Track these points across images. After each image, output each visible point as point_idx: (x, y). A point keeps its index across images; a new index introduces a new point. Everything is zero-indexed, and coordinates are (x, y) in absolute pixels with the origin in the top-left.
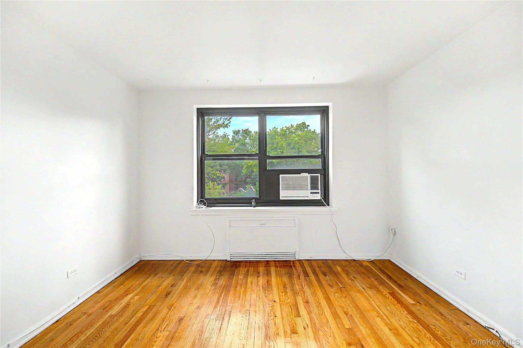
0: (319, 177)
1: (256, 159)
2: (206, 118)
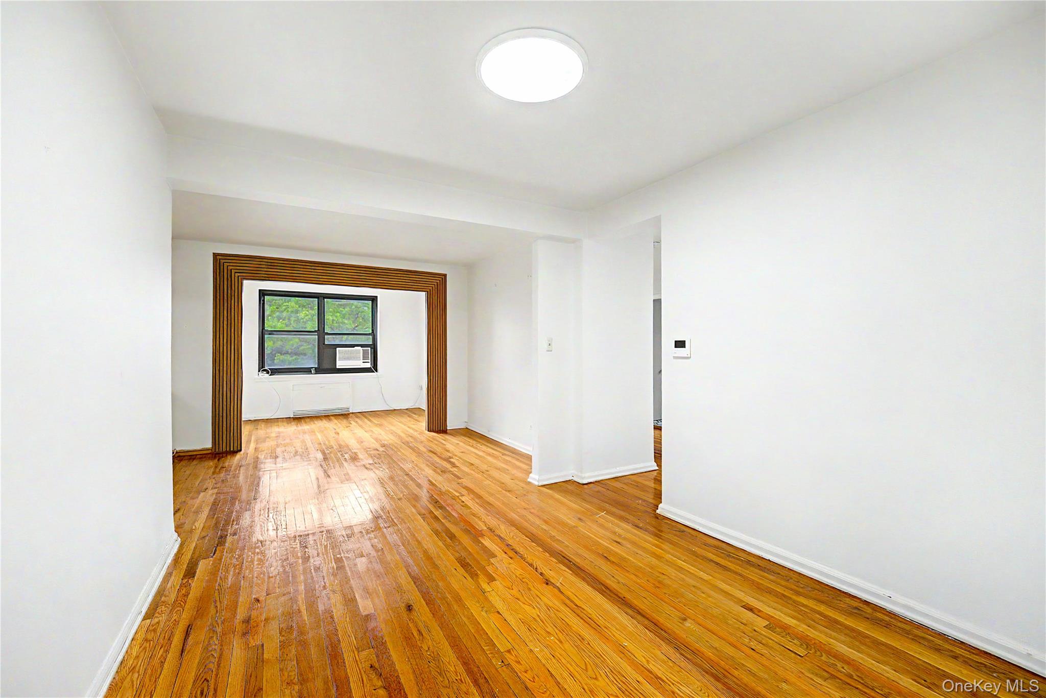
0: (370, 350)
1: (316, 335)
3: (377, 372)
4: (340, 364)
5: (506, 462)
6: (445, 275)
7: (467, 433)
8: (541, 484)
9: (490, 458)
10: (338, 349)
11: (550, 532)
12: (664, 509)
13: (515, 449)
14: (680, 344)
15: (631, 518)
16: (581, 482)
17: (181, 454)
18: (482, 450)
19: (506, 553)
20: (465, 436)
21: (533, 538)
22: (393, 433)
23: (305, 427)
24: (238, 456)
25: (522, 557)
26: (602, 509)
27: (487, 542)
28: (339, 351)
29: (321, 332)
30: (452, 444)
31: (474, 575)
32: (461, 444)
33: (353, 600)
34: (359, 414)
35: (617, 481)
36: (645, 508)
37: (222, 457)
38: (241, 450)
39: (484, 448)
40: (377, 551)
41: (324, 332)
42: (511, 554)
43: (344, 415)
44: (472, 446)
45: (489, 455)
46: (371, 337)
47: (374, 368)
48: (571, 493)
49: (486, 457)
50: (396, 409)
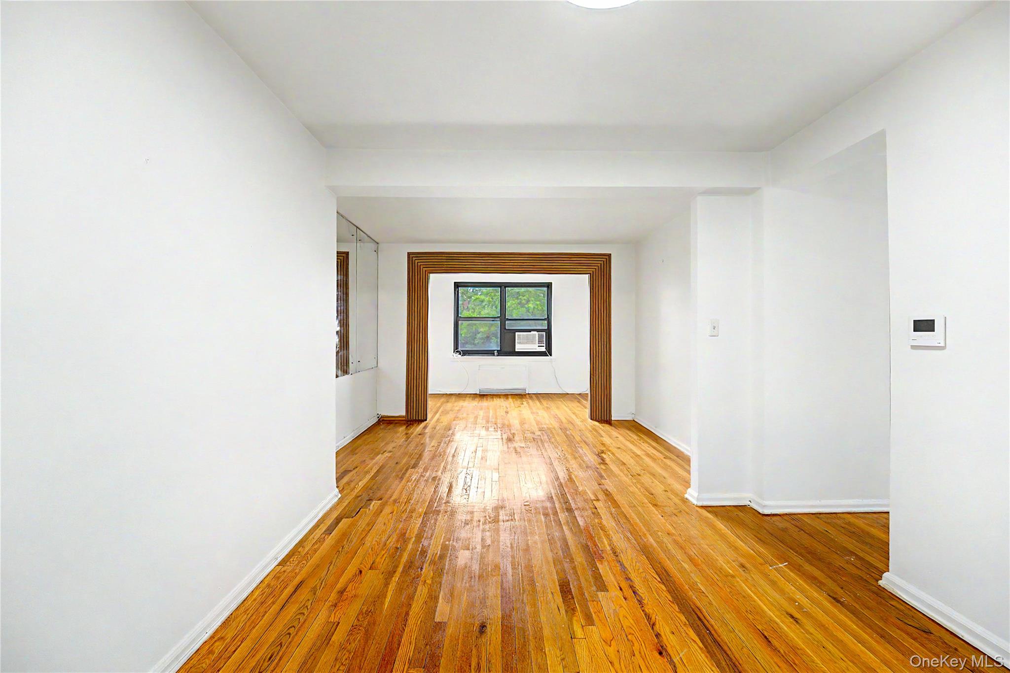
0: (545, 335)
1: (498, 321)
2: (459, 288)
3: (551, 355)
4: (519, 347)
5: (666, 467)
6: (609, 255)
7: (634, 426)
8: (700, 504)
9: (647, 460)
10: (517, 333)
11: (692, 575)
12: (890, 581)
13: (682, 453)
14: (924, 326)
15: (830, 583)
16: (761, 511)
17: (385, 419)
18: (644, 447)
19: (621, 589)
20: (629, 430)
21: (665, 577)
22: (556, 417)
23: (485, 403)
24: (423, 425)
25: (640, 602)
26: (783, 558)
27: (603, 568)
28: (518, 335)
29: (503, 318)
30: (610, 437)
31: (571, 610)
32: (621, 438)
33: (436, 598)
34: (533, 396)
35: (818, 518)
36: (859, 573)
37: (410, 424)
38: (426, 420)
39: (645, 446)
40: (483, 547)
41: (505, 317)
42: (629, 593)
43: (520, 396)
44: (632, 443)
45: (648, 455)
46: (546, 322)
47: (548, 352)
48: (742, 524)
49: (644, 457)
50: (568, 393)
